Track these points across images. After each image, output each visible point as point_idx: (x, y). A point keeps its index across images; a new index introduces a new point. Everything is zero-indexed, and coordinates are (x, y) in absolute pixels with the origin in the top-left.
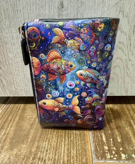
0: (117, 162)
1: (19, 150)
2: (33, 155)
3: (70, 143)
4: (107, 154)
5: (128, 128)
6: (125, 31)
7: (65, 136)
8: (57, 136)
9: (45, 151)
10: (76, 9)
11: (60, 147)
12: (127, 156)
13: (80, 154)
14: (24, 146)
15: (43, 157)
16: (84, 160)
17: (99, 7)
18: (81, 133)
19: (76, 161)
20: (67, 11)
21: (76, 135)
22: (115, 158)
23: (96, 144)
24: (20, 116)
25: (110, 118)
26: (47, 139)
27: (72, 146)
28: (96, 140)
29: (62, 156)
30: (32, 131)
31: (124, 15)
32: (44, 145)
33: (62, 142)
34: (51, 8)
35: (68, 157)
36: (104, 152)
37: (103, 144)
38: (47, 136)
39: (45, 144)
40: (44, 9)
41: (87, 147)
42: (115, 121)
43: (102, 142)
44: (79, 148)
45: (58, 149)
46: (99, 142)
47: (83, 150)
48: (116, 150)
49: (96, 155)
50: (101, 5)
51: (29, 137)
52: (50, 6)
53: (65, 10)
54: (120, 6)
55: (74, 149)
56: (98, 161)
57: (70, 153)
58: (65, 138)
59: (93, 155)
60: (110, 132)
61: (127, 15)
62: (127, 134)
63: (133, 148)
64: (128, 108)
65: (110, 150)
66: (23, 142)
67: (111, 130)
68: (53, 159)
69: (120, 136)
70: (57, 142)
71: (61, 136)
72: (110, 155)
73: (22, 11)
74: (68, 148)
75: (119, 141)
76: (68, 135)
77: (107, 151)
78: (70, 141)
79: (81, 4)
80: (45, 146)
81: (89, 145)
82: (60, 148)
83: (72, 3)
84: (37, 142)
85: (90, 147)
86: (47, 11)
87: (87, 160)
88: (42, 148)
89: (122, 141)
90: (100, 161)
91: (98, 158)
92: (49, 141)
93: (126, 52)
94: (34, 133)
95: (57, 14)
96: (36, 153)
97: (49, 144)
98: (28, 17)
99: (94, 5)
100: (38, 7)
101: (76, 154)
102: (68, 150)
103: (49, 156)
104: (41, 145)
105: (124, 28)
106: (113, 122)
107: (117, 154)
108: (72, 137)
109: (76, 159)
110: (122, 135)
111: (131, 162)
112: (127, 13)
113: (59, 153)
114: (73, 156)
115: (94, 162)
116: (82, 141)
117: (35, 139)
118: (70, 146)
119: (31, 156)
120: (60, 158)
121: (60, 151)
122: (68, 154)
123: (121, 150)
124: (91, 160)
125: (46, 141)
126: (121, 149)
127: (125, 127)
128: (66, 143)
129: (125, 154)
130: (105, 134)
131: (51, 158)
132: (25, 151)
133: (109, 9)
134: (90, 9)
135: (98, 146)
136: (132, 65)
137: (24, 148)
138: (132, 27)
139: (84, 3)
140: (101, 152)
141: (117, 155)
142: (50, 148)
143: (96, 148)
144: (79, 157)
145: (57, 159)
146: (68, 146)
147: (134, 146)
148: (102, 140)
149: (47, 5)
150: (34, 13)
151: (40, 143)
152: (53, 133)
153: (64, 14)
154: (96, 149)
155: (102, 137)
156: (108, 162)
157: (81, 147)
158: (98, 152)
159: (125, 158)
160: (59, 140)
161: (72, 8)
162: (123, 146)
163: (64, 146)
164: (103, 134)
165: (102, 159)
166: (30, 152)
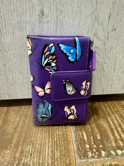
0: (98, 160)
1: (2, 157)
2: (17, 161)
3: (53, 145)
4: (88, 152)
5: (106, 125)
6: (100, 37)
7: (49, 137)
8: (41, 138)
9: (29, 156)
10: (56, 17)
11: (44, 149)
12: (106, 153)
13: (64, 155)
14: (8, 152)
15: (27, 162)
16: (68, 161)
17: (77, 16)
18: (64, 133)
19: (60, 163)
20: (47, 18)
21: (59, 135)
22: (96, 156)
23: (79, 143)
24: (3, 120)
25: (90, 116)
26: (31, 142)
27: (55, 147)
28: (78, 139)
29: (47, 159)
30: (15, 135)
31: (99, 23)
32: (28, 148)
33: (46, 144)
34: (32, 15)
35: (52, 160)
36: (85, 151)
37: (85, 142)
38: (31, 139)
39: (30, 148)
40: (25, 16)
41: (70, 147)
42: (94, 119)
43: (84, 141)
44: (62, 149)
45: (42, 152)
46: (81, 141)
47: (66, 151)
48: (96, 148)
49: (79, 155)
50: (79, 14)
51: (13, 142)
52: (31, 13)
53: (46, 17)
54: (95, 15)
55: (57, 150)
56: (81, 161)
57: (54, 155)
58: (49, 139)
59: (76, 155)
60: (90, 130)
61: (102, 23)
62: (105, 131)
63: (111, 144)
64: (105, 106)
65: (91, 149)
66: (6, 148)
67: (91, 129)
68: (37, 163)
69: (100, 133)
70: (41, 145)
71: (45, 137)
72: (91, 153)
73: (3, 17)
74: (52, 150)
75: (99, 138)
76: (52, 136)
77: (88, 150)
78: (53, 143)
79: (60, 13)
80: (29, 150)
81: (71, 145)
82: (44, 151)
83: (52, 11)
84: (21, 146)
85: (72, 147)
86: (28, 18)
87: (70, 160)
88: (26, 152)
89: (101, 138)
90: (82, 161)
91: (81, 158)
92: (33, 144)
93: (102, 56)
94: (18, 137)
95: (38, 21)
96: (20, 159)
97: (33, 148)
98: (9, 23)
99: (72, 14)
100: (19, 14)
101: (60, 155)
102: (52, 152)
103: (33, 161)
104: (25, 149)
105: (100, 35)
106: (93, 120)
107: (97, 151)
108: (56, 138)
109: (60, 161)
110: (101, 133)
111: (110, 158)
112: (102, 21)
113: (43, 156)
114: (57, 158)
115: (77, 161)
116: (65, 142)
117: (19, 143)
118: (53, 147)
119: (15, 162)
120: (44, 161)
121: (44, 153)
122: (52, 157)
123: (101, 148)
124: (74, 160)
125: (30, 144)
126: (101, 146)
127: (103, 124)
128: (50, 144)
129: (104, 151)
130: (86, 132)
131: (35, 162)
132: (9, 157)
133: (86, 17)
134: (69, 18)
135: (80, 145)
136: (107, 67)
137: (8, 155)
138: (106, 34)
139: (63, 11)
140: (83, 151)
141: (97, 153)
142: (35, 152)
143: (78, 147)
144: (62, 158)
145: (41, 163)
146: (52, 148)
147: (112, 142)
148: (84, 138)
149: (28, 12)
150: (16, 19)
151: (24, 147)
152: (37, 135)
153: (45, 21)
154: (78, 149)
155: (83, 136)
156: (90, 160)
157: (64, 148)
158: (80, 151)
159: (105, 155)
160: (43, 143)
161: (52, 16)
162: (102, 144)
163: (48, 148)
164: (84, 133)
165: (84, 158)
166: (14, 157)
